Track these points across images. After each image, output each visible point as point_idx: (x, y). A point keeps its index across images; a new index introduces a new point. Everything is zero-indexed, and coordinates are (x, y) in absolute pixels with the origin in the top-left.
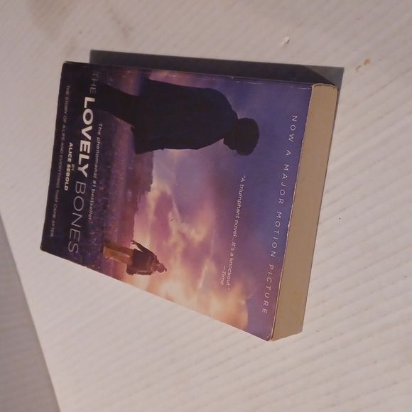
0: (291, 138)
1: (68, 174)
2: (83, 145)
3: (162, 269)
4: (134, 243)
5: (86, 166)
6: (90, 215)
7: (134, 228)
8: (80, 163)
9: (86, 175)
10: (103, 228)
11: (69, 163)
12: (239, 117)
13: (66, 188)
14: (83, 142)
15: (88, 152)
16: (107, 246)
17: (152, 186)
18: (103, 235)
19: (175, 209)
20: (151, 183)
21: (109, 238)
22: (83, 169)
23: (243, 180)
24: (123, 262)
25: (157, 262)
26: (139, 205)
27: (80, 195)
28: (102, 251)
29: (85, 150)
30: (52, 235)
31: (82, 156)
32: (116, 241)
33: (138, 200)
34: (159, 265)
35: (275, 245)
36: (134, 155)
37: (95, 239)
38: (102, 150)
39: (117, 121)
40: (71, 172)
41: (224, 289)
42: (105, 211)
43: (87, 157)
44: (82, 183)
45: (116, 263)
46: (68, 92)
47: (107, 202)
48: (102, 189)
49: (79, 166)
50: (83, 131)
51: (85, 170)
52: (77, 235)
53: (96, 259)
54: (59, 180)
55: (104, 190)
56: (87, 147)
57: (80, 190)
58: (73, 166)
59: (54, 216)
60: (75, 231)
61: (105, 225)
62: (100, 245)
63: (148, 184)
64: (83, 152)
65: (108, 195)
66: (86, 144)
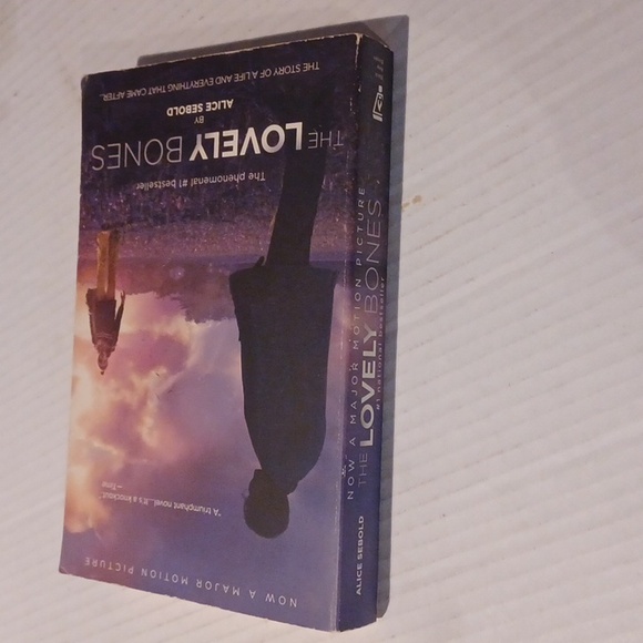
0: (270, 598)
1: (188, 109)
2: (231, 138)
3: (103, 364)
4: (123, 298)
5: (204, 157)
6: (141, 186)
7: (140, 295)
8: (208, 136)
9: (192, 158)
10: (130, 221)
11: (204, 107)
12: (290, 496)
13: (170, 112)
14: (235, 133)
15: (225, 155)
16: (111, 237)
17: (193, 323)
18: (122, 225)
19: (171, 380)
20: (197, 322)
21: (121, 239)
22: (199, 148)
23: (216, 512)
24: (99, 277)
25: (108, 356)
26: (167, 298)
27: (166, 151)
28: (104, 228)
29: (226, 144)
30: (106, 97)
31: (215, 135)
32: (120, 256)
33: (173, 295)
34: (105, 358)
35: (154, 574)
36: (228, 273)
37: (115, 207)
38: (229, 190)
39: (270, 217)
40: (193, 116)
41: (99, 488)
42: (151, 220)
43: (216, 156)
44: (180, 149)
46: (308, 67)
47: (163, 223)
48: (179, 206)
49: (203, 136)
50: (251, 132)
51: (199, 153)
52: (114, 162)
53: (93, 216)
54: (179, 87)
55: (177, 210)
56: (230, 149)
57: (171, 150)
58: (201, 120)
59: (131, 94)
60: (119, 156)
61: (135, 225)
62: (110, 222)
63: (195, 314)
64: (222, 139)
65: (173, 221)
66: (234, 143)
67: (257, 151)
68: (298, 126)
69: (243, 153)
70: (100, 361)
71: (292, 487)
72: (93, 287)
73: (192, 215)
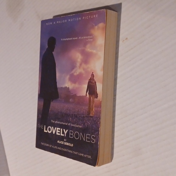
1: (68, 144)
2: (58, 133)
3: (93, 75)
4: (86, 95)
5: (64, 130)
6: (80, 127)
8: (63, 135)
9: (67, 130)
10: (84, 117)
11: (64, 143)
13: (72, 145)
14: (57, 134)
15: (59, 129)
16: (90, 114)
17: (67, 87)
18: (86, 117)
21: (87, 112)
22: (66, 133)
25: (91, 78)
26: (74, 94)
27: (74, 134)
28: (92, 117)
29: (59, 132)
30: (90, 157)
31: (62, 135)
32: (87, 107)
33: (72, 94)
34: (92, 77)
36: (59, 99)
40: (67, 142)
42: (78, 116)
43: (62, 129)
44: (70, 134)
45: (95, 107)
46: (43, 144)
47: (75, 115)
48: (71, 118)
49: (64, 135)
50: (54, 133)
51: (66, 131)
52: (88, 136)
53: (95, 121)
54: (70, 151)
55: (71, 117)
56: (58, 130)
57: (72, 134)
58: (65, 140)
59: (83, 155)
60: (87, 138)
61: (82, 116)
62: (90, 118)
63: (67, 89)
64: (60, 133)
65: (72, 115)
66: (58, 131)
67: (53, 127)
68: (45, 131)
69: (56, 128)
70: (94, 76)
71: (47, 49)
72: (96, 99)
73: (67, 115)
